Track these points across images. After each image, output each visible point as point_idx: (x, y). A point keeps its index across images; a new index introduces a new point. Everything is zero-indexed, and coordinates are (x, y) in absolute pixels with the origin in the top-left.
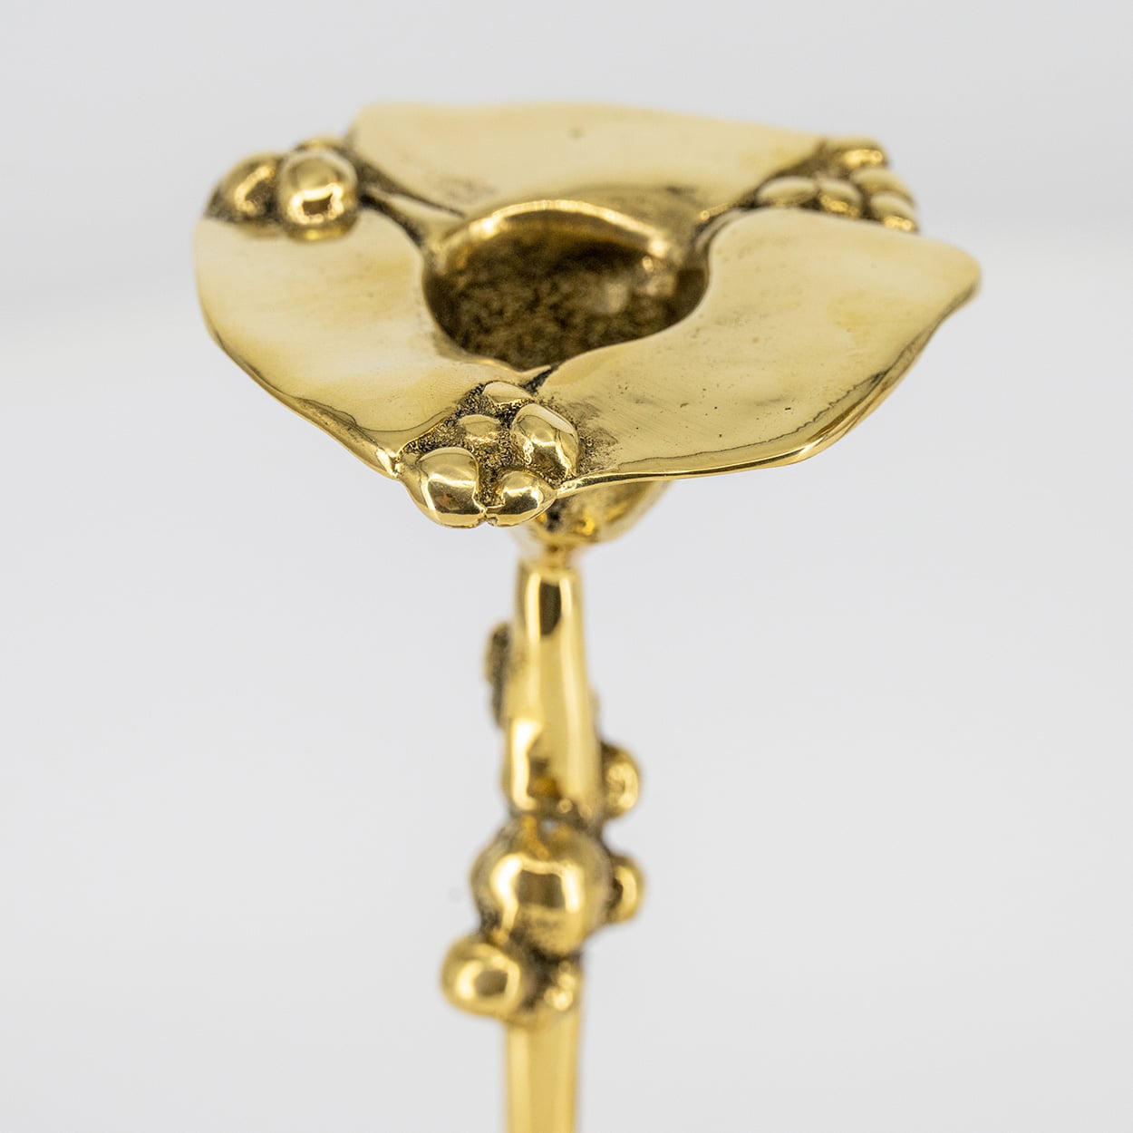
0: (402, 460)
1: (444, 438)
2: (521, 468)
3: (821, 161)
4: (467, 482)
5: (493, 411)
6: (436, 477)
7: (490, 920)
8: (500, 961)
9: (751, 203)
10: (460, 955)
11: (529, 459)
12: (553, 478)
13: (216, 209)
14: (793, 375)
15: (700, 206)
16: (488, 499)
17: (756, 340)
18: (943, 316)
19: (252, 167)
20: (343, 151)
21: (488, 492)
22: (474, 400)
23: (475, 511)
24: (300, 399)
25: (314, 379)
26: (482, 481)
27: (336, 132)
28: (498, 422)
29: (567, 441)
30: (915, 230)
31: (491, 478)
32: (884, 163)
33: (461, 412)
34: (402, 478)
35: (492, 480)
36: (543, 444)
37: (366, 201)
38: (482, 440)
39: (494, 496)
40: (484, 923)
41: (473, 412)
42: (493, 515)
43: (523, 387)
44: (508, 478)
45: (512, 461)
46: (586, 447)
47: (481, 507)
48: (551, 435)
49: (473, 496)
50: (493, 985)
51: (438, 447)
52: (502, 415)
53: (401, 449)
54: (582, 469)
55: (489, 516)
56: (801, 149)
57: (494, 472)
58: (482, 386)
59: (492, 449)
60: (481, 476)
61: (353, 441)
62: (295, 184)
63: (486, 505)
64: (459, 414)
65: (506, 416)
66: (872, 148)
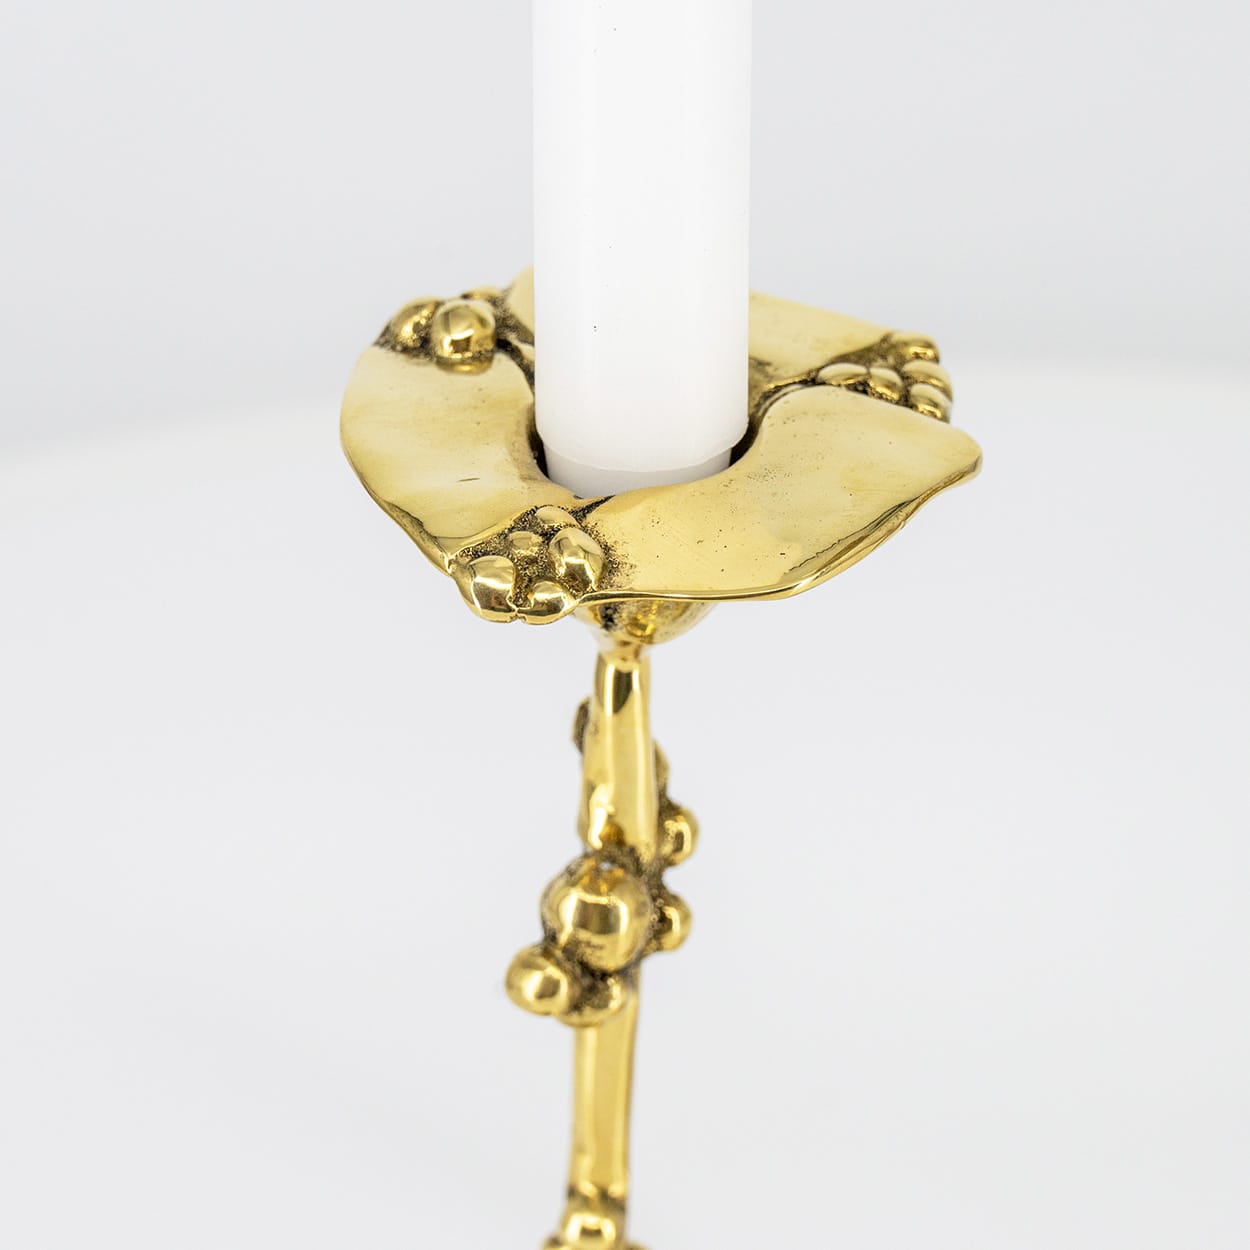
0: (456, 562)
1: (495, 548)
2: (552, 579)
3: (884, 350)
4: (506, 586)
5: (540, 530)
6: (479, 579)
7: (551, 937)
8: (554, 972)
9: (811, 380)
10: (525, 964)
11: (561, 571)
12: (577, 591)
13: (383, 340)
14: (795, 526)
15: (770, 378)
16: (521, 601)
17: (774, 494)
18: (934, 491)
19: (418, 308)
20: (494, 302)
21: (521, 595)
22: (528, 520)
23: (510, 610)
24: (389, 504)
25: (407, 488)
26: (517, 585)
27: (496, 287)
28: (540, 539)
29: (595, 561)
30: (945, 419)
31: (525, 585)
32: (936, 359)
33: (513, 528)
34: (453, 575)
35: (526, 587)
36: (574, 561)
37: (502, 345)
38: (524, 553)
39: (526, 599)
40: (546, 939)
41: (524, 529)
42: (523, 615)
43: (573, 513)
44: (538, 587)
45: (546, 572)
46: (609, 567)
47: (514, 607)
48: (582, 554)
49: (508, 597)
50: (548, 990)
51: (488, 554)
52: (546, 534)
53: (458, 553)
54: (603, 585)
55: (519, 615)
56: (870, 338)
57: (530, 580)
58: (537, 508)
59: (533, 561)
60: (516, 582)
61: (421, 542)
62: (447, 327)
63: (518, 606)
64: (511, 530)
65: (547, 535)
66: (929, 345)
